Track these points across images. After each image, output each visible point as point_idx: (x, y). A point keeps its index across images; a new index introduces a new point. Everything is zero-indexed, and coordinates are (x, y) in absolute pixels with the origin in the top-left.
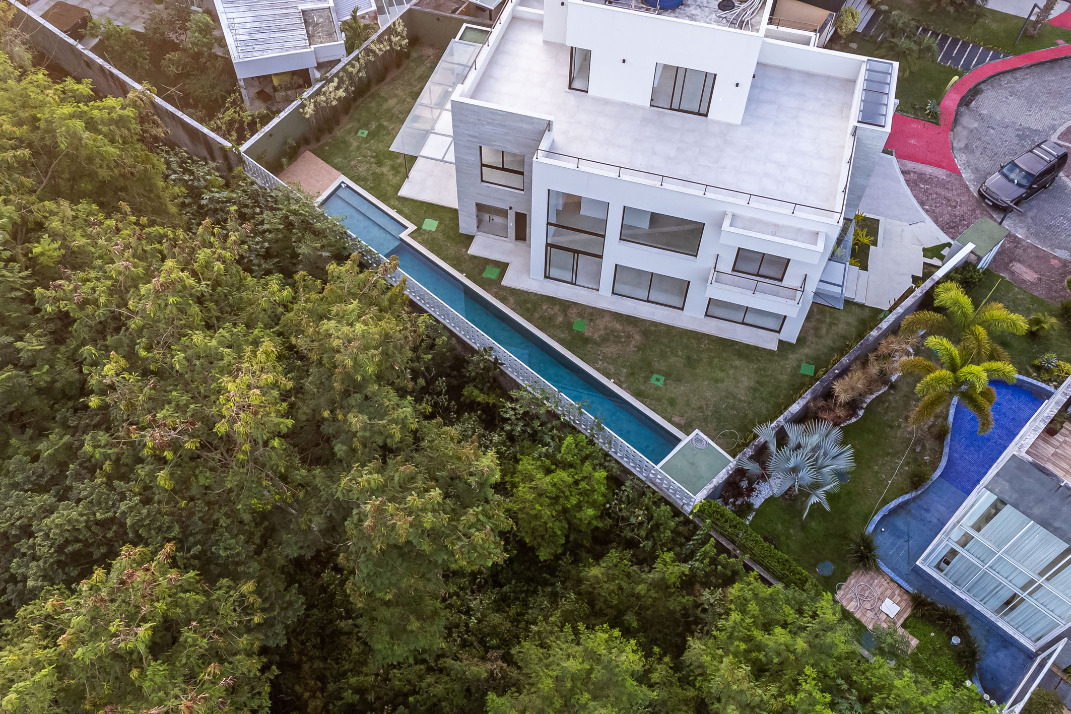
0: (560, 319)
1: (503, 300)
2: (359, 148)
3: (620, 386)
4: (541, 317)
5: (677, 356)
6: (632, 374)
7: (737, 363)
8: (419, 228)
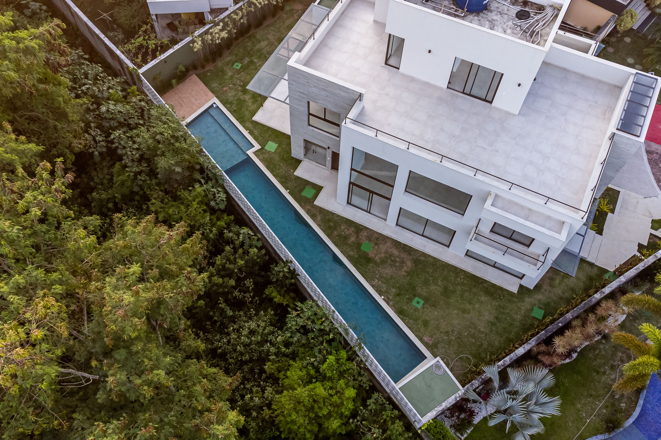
0: (353, 239)
1: (313, 217)
2: (232, 77)
3: (388, 303)
4: (339, 235)
5: (437, 285)
6: (399, 295)
7: (483, 298)
8: (262, 148)
